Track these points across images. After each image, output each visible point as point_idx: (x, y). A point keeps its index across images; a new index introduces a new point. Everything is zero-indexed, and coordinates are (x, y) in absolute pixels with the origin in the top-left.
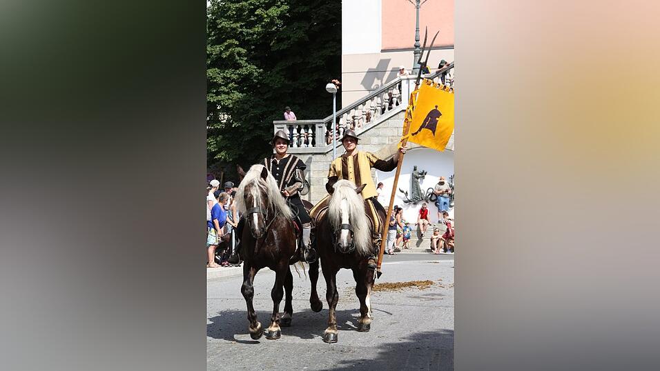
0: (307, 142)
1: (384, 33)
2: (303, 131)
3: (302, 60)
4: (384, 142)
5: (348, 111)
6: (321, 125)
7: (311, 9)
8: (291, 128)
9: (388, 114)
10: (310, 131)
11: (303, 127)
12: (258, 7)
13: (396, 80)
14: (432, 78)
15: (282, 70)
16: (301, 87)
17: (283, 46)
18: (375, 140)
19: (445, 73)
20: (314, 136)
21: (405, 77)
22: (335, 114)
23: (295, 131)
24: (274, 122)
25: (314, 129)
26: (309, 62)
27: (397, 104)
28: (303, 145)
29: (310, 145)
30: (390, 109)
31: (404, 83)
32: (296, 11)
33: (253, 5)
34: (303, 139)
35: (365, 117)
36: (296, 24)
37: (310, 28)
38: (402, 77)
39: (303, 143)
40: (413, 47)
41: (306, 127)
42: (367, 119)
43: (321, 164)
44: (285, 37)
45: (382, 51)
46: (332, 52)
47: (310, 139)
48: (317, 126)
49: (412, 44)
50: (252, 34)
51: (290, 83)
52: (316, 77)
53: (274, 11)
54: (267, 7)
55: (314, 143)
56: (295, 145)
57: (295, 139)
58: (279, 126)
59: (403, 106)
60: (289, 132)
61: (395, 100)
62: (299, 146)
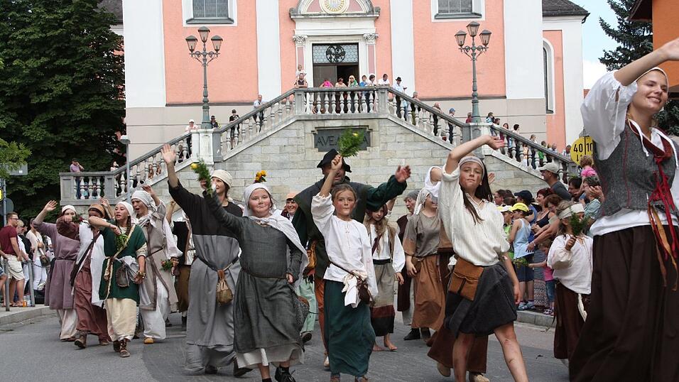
0: (95, 194)
1: (169, 88)
2: (90, 183)
3: (65, 113)
5: (137, 163)
6: (110, 177)
7: (74, 62)
8: (78, 181)
10: (99, 183)
11: (90, 178)
12: (15, 58)
13: (187, 133)
14: (220, 133)
15: (41, 123)
16: (63, 141)
17: (45, 98)
19: (233, 129)
20: (102, 188)
21: (195, 131)
22: (128, 165)
23: (82, 183)
24: (60, 174)
25: (102, 180)
26: (73, 115)
27: (188, 157)
28: (91, 196)
29: (99, 197)
30: (180, 161)
31: (194, 138)
32: (57, 63)
33: (9, 55)
34: (91, 191)
36: (57, 77)
37: (73, 81)
38: (192, 131)
39: (91, 194)
40: (202, 102)
41: (94, 178)
44: (46, 89)
45: (167, 105)
46: (99, 106)
47: (99, 190)
48: (106, 178)
49: (201, 99)
50: (7, 86)
51: (52, 136)
52: (81, 130)
53: (32, 63)
54: (25, 58)
55: (102, 194)
56: (83, 197)
57: (82, 190)
58: (65, 178)
59: (194, 158)
60: (75, 184)
61: (185, 152)
62: (87, 197)
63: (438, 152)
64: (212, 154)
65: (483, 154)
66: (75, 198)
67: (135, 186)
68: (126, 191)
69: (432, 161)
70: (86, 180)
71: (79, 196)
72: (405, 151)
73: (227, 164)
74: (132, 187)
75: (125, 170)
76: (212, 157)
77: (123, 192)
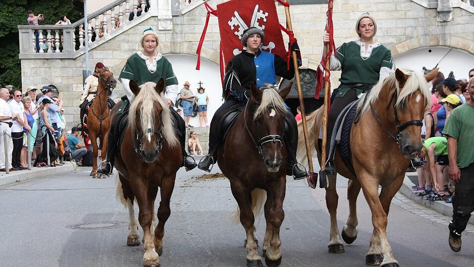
2: (49, 36)
4: (134, 48)
5: (95, 17)
6: (69, 30)
8: (36, 33)
9: (137, 20)
10: (57, 36)
11: (49, 32)
18: (125, 46)
22: (86, 19)
23: (41, 36)
24: (19, 26)
25: (61, 34)
27: (146, 11)
28: (50, 50)
29: (58, 50)
30: (138, 15)
35: (114, 22)
41: (53, 33)
42: (116, 25)
43: (70, 70)
47: (58, 44)
48: (64, 32)
55: (61, 49)
56: (41, 51)
57: (41, 44)
58: (23, 31)
59: (152, 11)
60: (34, 37)
61: (143, 6)
62: (46, 51)
63: (403, 5)
64: (170, 8)
65: (451, 6)
66: (34, 51)
67: (93, 39)
68: (84, 44)
69: (396, 14)
70: (45, 33)
71: (38, 49)
72: (368, 5)
73: (185, 17)
74: (90, 41)
75: (84, 24)
76: (170, 11)
77: (81, 46)
